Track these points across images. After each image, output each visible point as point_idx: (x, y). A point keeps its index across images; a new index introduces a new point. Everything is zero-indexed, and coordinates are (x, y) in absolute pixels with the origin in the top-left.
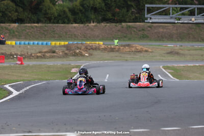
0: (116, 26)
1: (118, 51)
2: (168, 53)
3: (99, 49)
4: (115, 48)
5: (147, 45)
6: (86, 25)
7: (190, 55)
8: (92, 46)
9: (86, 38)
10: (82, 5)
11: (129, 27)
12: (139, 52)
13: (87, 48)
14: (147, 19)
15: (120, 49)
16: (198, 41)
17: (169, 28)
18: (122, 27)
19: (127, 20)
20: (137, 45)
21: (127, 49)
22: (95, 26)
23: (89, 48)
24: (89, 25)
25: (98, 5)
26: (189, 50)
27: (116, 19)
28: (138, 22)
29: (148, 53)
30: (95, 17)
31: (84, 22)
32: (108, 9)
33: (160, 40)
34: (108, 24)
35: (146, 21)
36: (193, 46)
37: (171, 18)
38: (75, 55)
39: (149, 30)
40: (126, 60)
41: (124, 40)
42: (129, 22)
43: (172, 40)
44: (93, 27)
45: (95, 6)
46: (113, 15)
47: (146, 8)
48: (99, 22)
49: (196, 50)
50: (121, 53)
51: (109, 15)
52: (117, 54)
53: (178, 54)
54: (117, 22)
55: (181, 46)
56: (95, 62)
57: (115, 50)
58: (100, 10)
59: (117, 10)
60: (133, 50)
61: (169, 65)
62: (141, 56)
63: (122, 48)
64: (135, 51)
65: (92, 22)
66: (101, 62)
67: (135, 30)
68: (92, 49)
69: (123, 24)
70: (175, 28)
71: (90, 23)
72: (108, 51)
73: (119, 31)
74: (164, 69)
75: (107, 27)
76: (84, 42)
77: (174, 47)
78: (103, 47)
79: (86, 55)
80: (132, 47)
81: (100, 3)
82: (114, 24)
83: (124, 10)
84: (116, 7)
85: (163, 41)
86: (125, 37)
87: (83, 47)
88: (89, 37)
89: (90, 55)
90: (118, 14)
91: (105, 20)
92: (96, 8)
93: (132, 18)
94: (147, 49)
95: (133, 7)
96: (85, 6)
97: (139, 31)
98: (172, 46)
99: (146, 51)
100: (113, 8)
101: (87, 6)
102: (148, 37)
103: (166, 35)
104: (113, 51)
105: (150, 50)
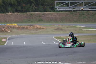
0: (24, 14)
1: (26, 29)
2: (56, 29)
3: (15, 28)
4: (24, 27)
5: (43, 25)
6: (6, 14)
7: (69, 30)
8: (11, 26)
9: (6, 21)
10: (4, 2)
11: (31, 14)
12: (39, 29)
13: (9, 28)
14: (56, 9)
15: (27, 27)
16: (72, 22)
17: (55, 15)
18: (27, 15)
19: (31, 11)
20: (37, 25)
21: (32, 27)
22: (11, 14)
23: (9, 27)
24: (8, 14)
25: (13, 2)
26: (68, 28)
27: (23, 10)
28: (36, 12)
29: (44, 29)
30: (11, 9)
31: (5, 12)
32: (19, 5)
33: (50, 22)
34: (19, 13)
35: (56, 10)
36: (70, 25)
37: (70, 8)
38: (2, 31)
39: (43, 17)
40: (33, 34)
41: (29, 22)
42: (31, 12)
43: (57, 22)
44: (10, 15)
45: (11, 3)
46: (22, 8)
47: (56, 3)
48: (13, 12)
49: (71, 27)
50: (28, 30)
51: (20, 8)
52: (26, 30)
53: (61, 30)
54: (24, 12)
55: (63, 25)
56: (15, 35)
57: (24, 28)
58: (14, 5)
59: (24, 5)
60: (35, 28)
61: (58, 36)
62: (40, 31)
63: (28, 27)
64: (36, 29)
65: (9, 12)
66: (18, 35)
67: (35, 16)
68: (11, 28)
69: (28, 13)
70: (58, 15)
71: (8, 13)
72: (21, 29)
73: (25, 17)
74: (56, 38)
75: (18, 15)
76: (6, 24)
77: (58, 26)
78: (17, 26)
79: (8, 31)
80: (35, 26)
81: (14, 1)
82: (22, 13)
83: (29, 5)
84: (23, 3)
85: (52, 22)
86: (29, 21)
87: (6, 27)
88: (8, 21)
89: (11, 31)
90: (25, 7)
91: (17, 11)
92: (11, 4)
93: (33, 10)
94: (43, 27)
95: (34, 3)
96: (6, 3)
97: (37, 17)
98: (57, 25)
99: (43, 28)
100: (22, 4)
101: (7, 3)
102: (43, 20)
103: (53, 19)
104: (24, 29)
105: (45, 28)
